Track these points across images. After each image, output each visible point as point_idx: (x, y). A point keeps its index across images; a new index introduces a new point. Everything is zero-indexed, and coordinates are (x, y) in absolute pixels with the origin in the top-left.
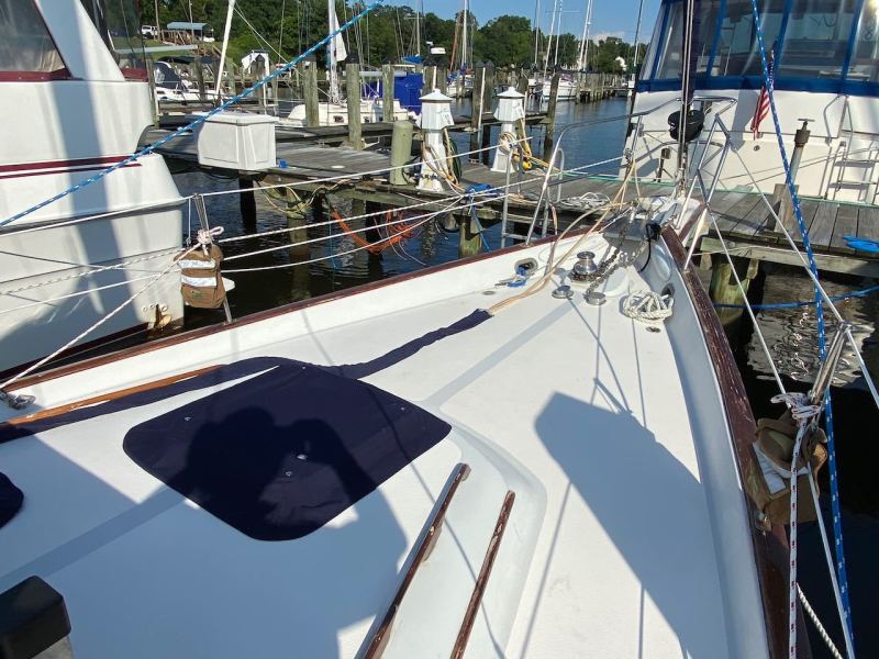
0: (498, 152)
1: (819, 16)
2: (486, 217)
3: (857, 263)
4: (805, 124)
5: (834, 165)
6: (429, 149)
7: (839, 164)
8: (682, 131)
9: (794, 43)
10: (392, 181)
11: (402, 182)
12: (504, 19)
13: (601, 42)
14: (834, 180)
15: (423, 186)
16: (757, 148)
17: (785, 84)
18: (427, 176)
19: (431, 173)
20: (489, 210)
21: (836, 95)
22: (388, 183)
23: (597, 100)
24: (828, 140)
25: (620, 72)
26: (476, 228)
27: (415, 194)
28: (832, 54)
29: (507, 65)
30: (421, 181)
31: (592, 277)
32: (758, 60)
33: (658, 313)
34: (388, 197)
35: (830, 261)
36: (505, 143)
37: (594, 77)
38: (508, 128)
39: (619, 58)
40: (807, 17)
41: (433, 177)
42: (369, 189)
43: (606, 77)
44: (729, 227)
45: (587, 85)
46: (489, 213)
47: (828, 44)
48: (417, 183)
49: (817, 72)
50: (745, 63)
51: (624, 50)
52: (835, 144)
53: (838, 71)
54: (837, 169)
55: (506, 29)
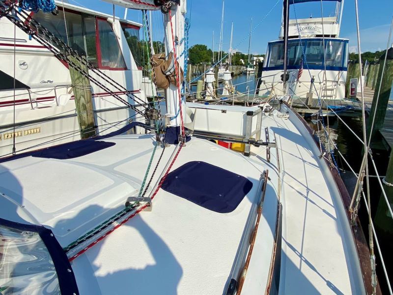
0: (224, 89)
1: (315, 47)
4: (313, 77)
5: (323, 90)
7: (324, 90)
8: (284, 79)
9: (308, 55)
12: (196, 46)
13: (234, 54)
14: (323, 95)
16: (300, 86)
17: (305, 68)
19: (209, 95)
21: (321, 70)
23: (236, 75)
24: (320, 83)
25: (242, 65)
28: (319, 58)
29: (199, 63)
30: (206, 97)
31: (269, 111)
32: (298, 61)
33: (286, 116)
36: (226, 87)
37: (235, 67)
38: (227, 82)
39: (241, 60)
40: (311, 47)
43: (239, 67)
44: (295, 105)
45: (232, 70)
47: (317, 55)
48: (204, 98)
49: (315, 64)
50: (294, 61)
51: (243, 57)
52: (322, 84)
53: (321, 63)
54: (323, 91)
55: (198, 49)
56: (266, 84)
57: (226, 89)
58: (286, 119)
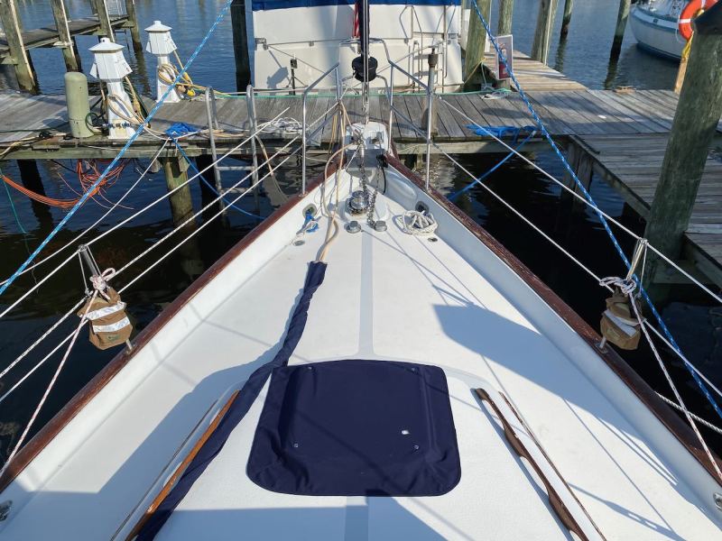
0: (159, 84)
2: (193, 155)
3: (483, 144)
4: (433, 50)
6: (114, 99)
7: (417, 58)
10: (76, 135)
11: (89, 134)
15: (115, 135)
18: (118, 125)
19: (123, 122)
20: (195, 148)
21: (404, 6)
22: (72, 137)
24: (406, 41)
26: (184, 166)
27: (110, 144)
30: (112, 131)
34: (77, 152)
35: (467, 147)
36: (165, 75)
38: (165, 61)
41: (126, 125)
42: (51, 147)
46: (195, 151)
48: (105, 132)
52: (411, 43)
54: (416, 61)
56: (270, 49)
57: (167, 83)
58: (434, 240)
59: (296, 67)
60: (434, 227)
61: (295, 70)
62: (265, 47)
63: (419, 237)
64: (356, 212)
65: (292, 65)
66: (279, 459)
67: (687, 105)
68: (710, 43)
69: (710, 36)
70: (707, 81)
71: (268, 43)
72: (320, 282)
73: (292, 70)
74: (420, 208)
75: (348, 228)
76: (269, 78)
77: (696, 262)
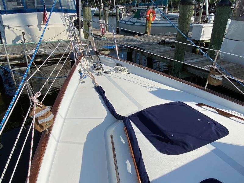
3: (109, 51)
16: (48, 29)
21: (62, 13)
24: (64, 25)
52: (66, 26)
56: (11, 29)
58: (129, 74)
59: (24, 35)
60: (127, 70)
61: (24, 36)
62: (9, 28)
63: (124, 74)
64: (98, 69)
65: (23, 34)
66: (167, 143)
67: (182, 26)
68: (186, 7)
69: (186, 6)
70: (187, 19)
71: (10, 27)
72: (104, 92)
73: (23, 36)
74: (118, 65)
75: (98, 75)
76: (12, 40)
77: (188, 70)
